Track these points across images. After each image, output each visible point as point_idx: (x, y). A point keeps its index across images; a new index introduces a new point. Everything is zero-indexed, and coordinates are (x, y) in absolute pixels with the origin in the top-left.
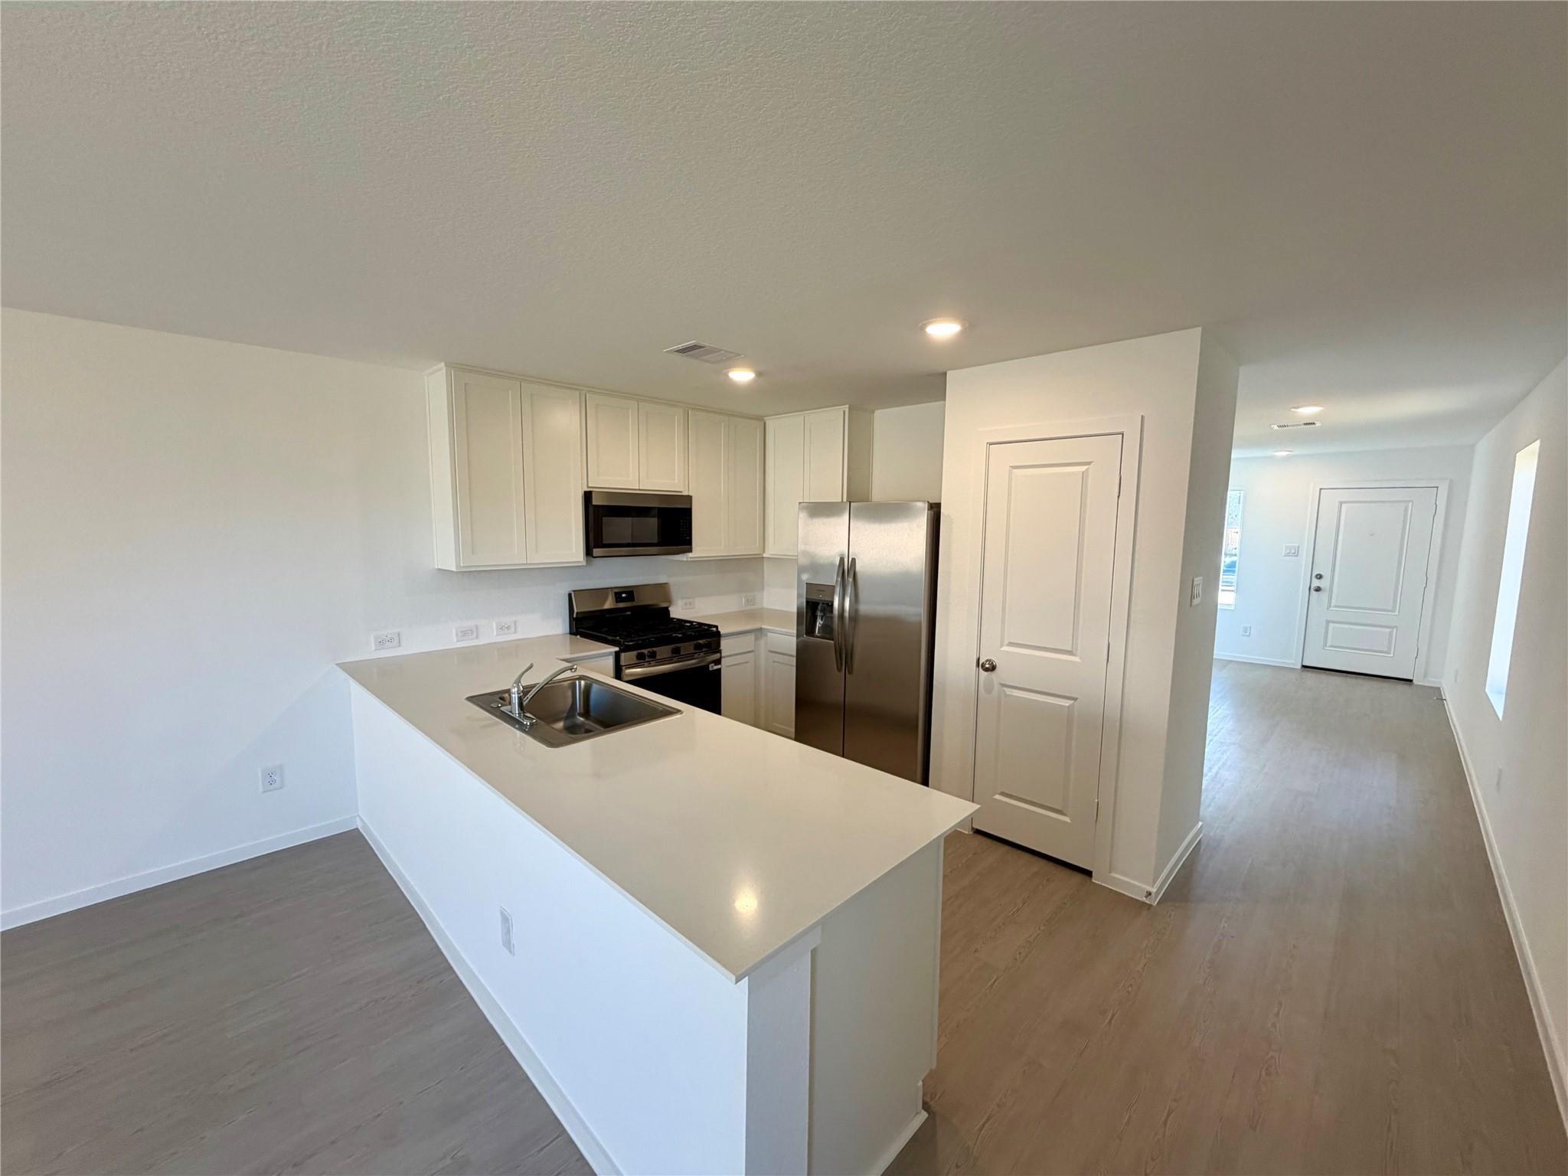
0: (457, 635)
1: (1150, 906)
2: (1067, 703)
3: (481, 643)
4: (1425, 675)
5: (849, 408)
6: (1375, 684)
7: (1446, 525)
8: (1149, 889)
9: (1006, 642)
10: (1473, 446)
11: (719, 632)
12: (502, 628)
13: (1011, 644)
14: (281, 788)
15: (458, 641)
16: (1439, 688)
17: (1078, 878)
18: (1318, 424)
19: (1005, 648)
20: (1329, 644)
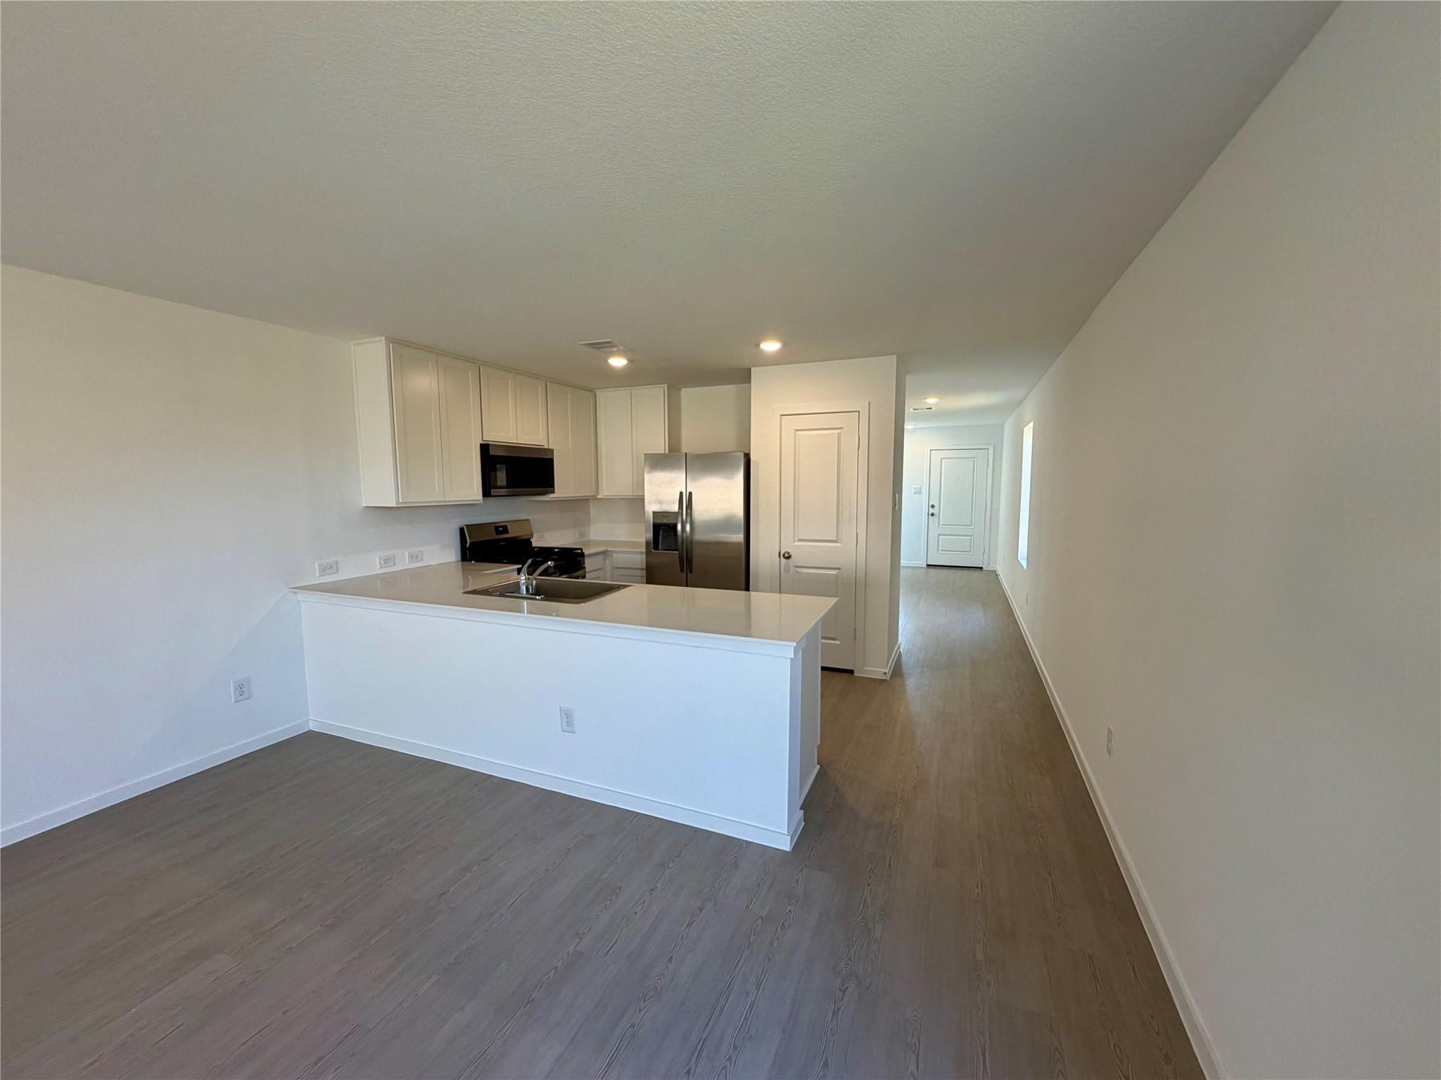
0: (380, 562)
1: (886, 680)
2: (834, 572)
3: (397, 569)
4: (989, 564)
5: (668, 387)
6: (965, 572)
7: (993, 470)
8: (884, 671)
9: (797, 539)
10: (1003, 425)
11: (584, 553)
12: (413, 557)
13: (800, 540)
14: (249, 698)
15: (381, 568)
16: (995, 571)
17: (846, 675)
18: (933, 409)
19: (797, 543)
20: (940, 549)
